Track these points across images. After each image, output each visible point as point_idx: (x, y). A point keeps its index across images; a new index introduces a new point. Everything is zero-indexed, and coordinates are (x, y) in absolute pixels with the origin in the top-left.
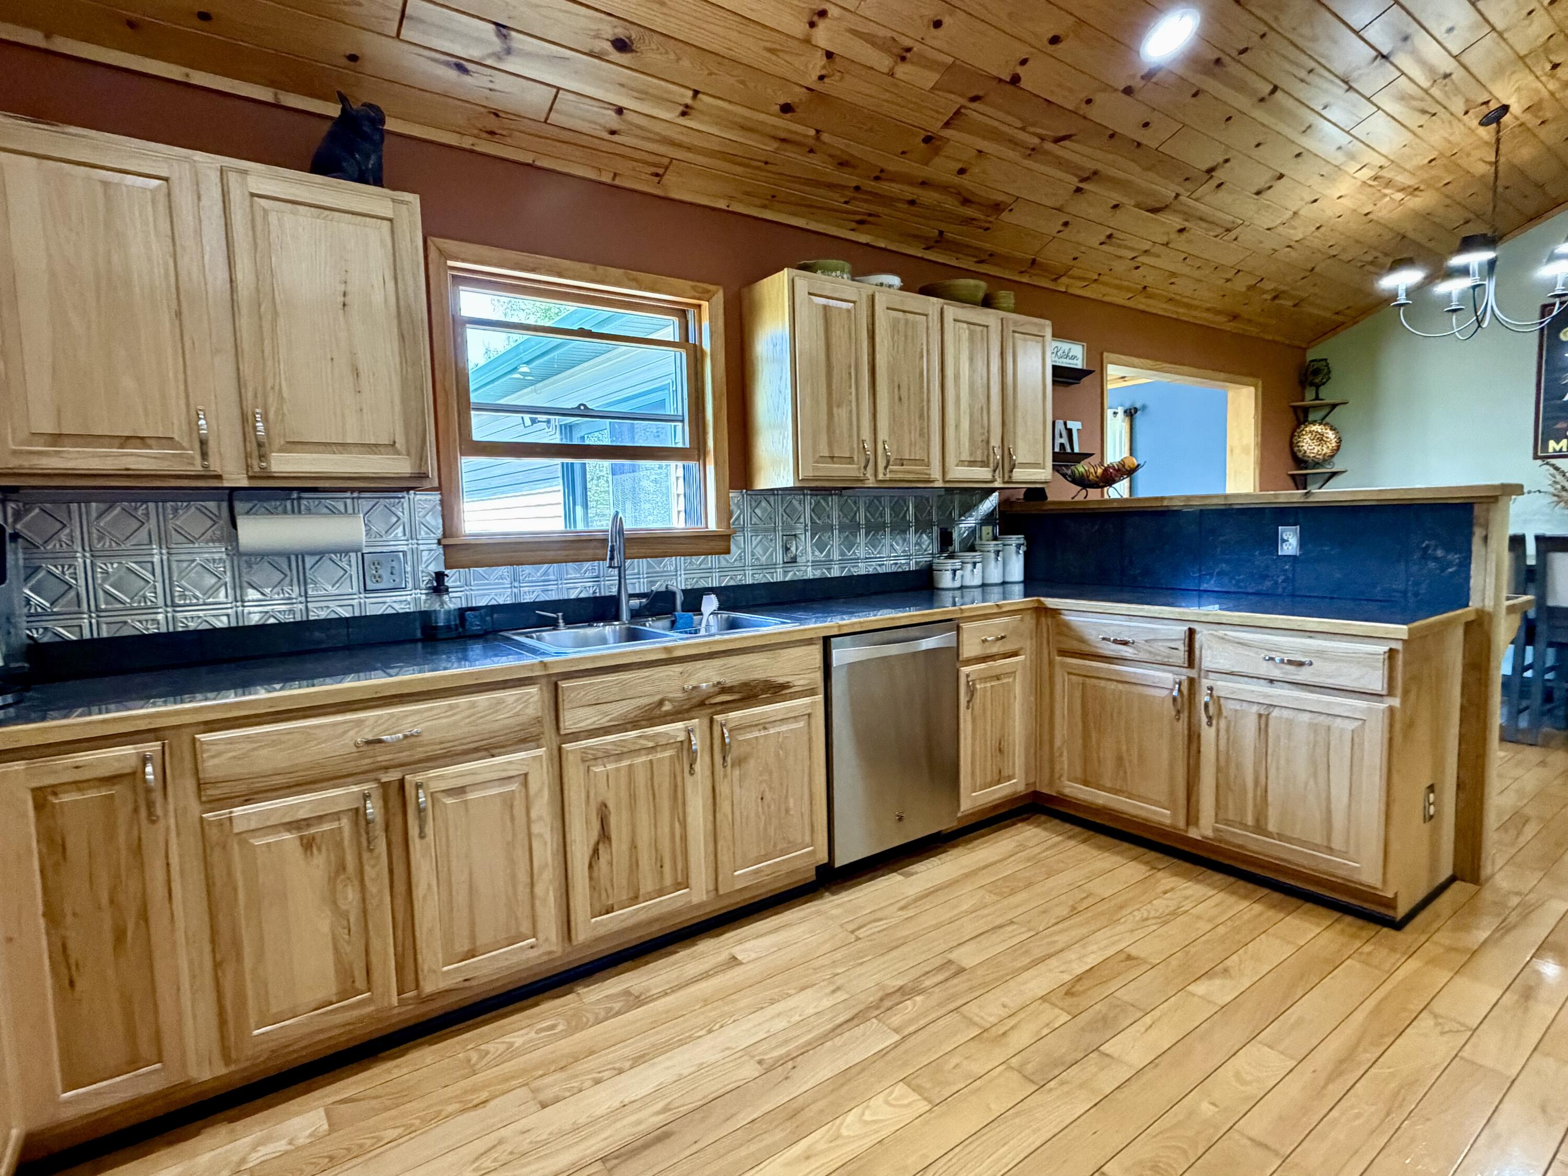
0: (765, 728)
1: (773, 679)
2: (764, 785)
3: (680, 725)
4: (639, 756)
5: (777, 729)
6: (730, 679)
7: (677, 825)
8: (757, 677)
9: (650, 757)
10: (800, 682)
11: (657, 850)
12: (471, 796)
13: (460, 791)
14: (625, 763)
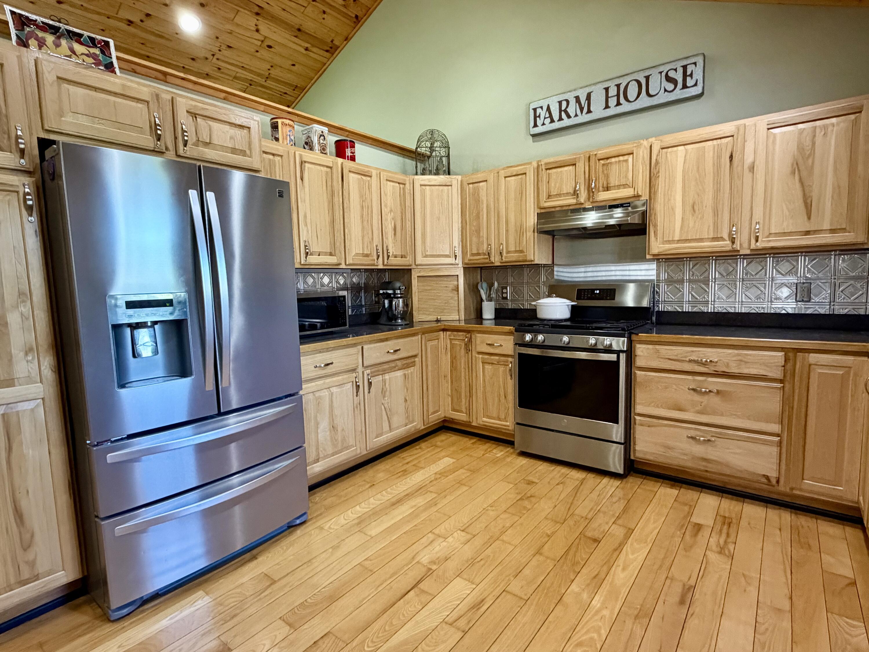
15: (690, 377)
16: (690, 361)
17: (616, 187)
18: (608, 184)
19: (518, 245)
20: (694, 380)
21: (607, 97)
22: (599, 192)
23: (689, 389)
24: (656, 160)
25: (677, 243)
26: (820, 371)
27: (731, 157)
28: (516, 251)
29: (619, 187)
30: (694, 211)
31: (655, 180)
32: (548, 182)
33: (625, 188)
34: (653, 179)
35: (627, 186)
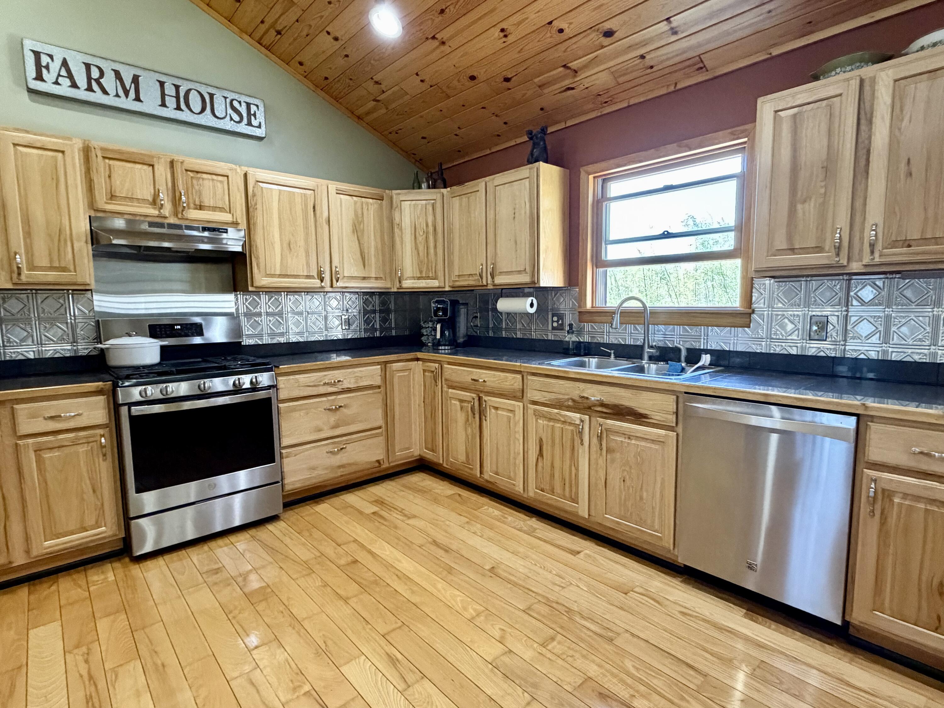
0: (629, 438)
1: (637, 409)
2: (625, 473)
3: (578, 415)
4: (558, 423)
5: (638, 443)
6: (607, 400)
7: (573, 468)
8: (623, 403)
9: (562, 426)
10: (657, 417)
11: (562, 475)
12: (499, 412)
13: (496, 408)
14: (551, 424)
15: (324, 399)
16: (325, 384)
17: (211, 208)
18: (200, 202)
19: (55, 258)
20: (328, 400)
21: (163, 95)
22: (189, 208)
23: (325, 409)
24: (253, 191)
25: (278, 278)
26: (398, 375)
27: (314, 207)
28: (52, 268)
29: (214, 209)
30: (290, 249)
31: (254, 211)
32: (110, 177)
33: (221, 211)
34: (251, 210)
35: (223, 209)
